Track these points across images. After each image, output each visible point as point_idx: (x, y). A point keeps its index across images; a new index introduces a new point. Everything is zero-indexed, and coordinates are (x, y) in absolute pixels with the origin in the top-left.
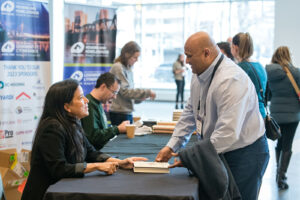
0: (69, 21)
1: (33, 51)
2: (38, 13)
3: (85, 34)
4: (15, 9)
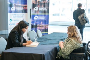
1: (22, 10)
3: (38, 4)
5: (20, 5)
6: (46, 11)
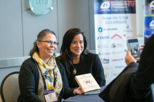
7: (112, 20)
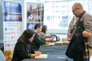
0: (28, 8)
1: (16, 18)
2: (18, 6)
3: (33, 12)
4: (10, 5)
5: (15, 13)
6: (41, 19)
7: (11, 25)
